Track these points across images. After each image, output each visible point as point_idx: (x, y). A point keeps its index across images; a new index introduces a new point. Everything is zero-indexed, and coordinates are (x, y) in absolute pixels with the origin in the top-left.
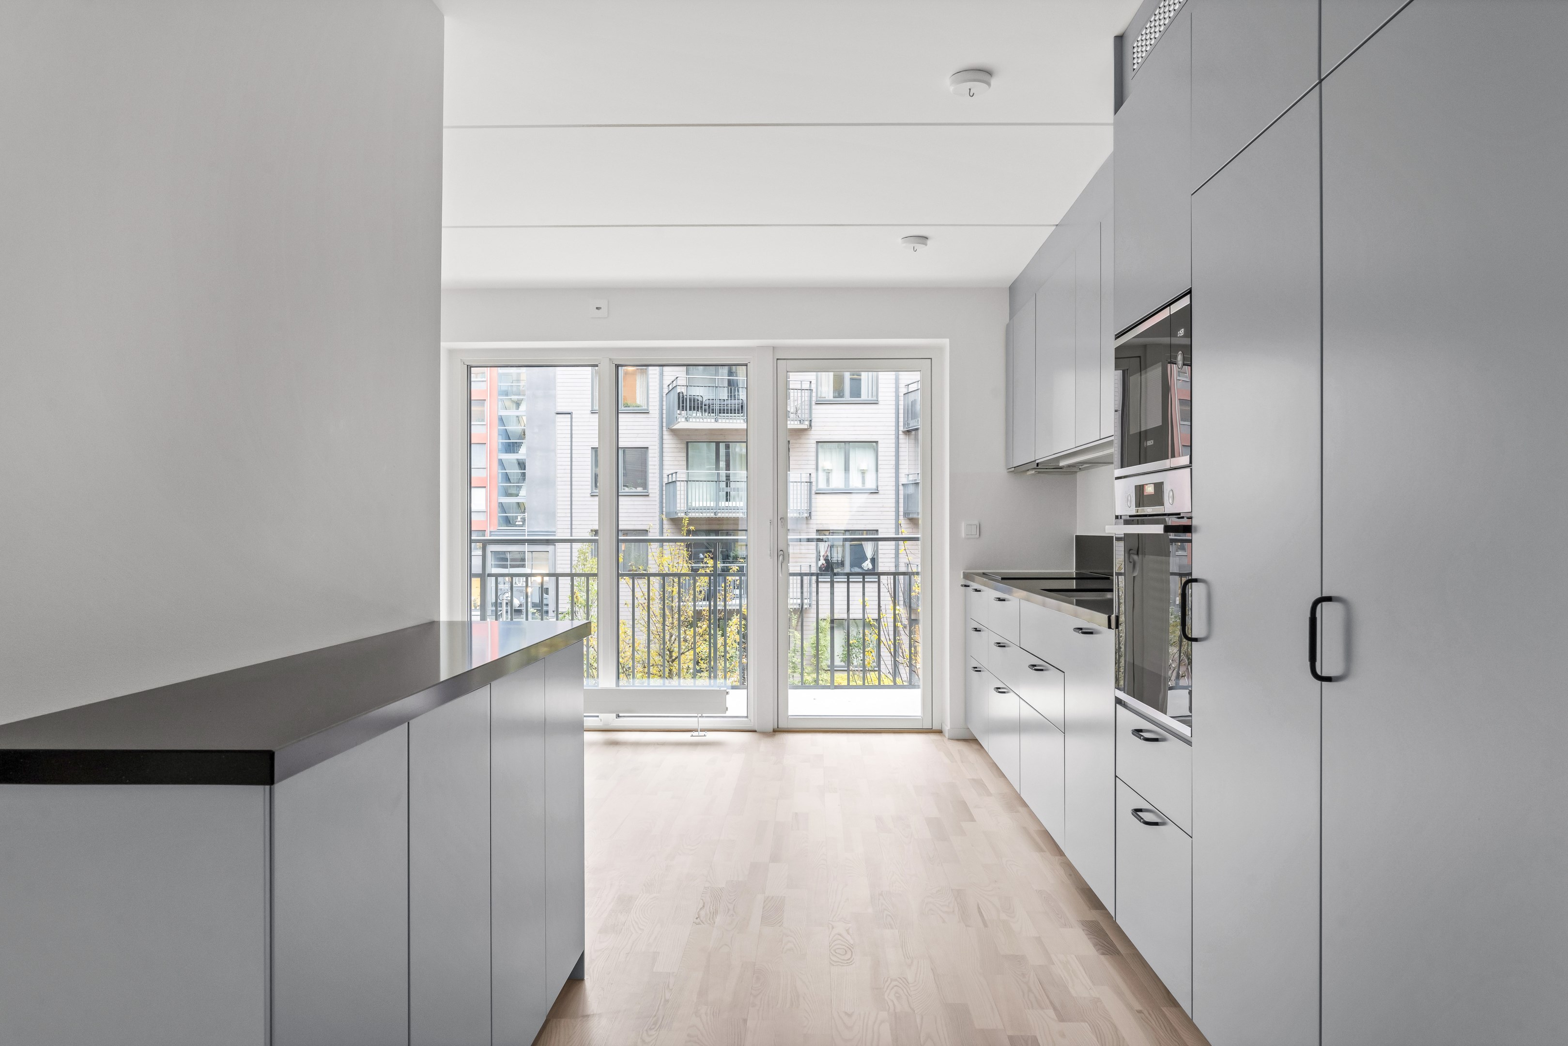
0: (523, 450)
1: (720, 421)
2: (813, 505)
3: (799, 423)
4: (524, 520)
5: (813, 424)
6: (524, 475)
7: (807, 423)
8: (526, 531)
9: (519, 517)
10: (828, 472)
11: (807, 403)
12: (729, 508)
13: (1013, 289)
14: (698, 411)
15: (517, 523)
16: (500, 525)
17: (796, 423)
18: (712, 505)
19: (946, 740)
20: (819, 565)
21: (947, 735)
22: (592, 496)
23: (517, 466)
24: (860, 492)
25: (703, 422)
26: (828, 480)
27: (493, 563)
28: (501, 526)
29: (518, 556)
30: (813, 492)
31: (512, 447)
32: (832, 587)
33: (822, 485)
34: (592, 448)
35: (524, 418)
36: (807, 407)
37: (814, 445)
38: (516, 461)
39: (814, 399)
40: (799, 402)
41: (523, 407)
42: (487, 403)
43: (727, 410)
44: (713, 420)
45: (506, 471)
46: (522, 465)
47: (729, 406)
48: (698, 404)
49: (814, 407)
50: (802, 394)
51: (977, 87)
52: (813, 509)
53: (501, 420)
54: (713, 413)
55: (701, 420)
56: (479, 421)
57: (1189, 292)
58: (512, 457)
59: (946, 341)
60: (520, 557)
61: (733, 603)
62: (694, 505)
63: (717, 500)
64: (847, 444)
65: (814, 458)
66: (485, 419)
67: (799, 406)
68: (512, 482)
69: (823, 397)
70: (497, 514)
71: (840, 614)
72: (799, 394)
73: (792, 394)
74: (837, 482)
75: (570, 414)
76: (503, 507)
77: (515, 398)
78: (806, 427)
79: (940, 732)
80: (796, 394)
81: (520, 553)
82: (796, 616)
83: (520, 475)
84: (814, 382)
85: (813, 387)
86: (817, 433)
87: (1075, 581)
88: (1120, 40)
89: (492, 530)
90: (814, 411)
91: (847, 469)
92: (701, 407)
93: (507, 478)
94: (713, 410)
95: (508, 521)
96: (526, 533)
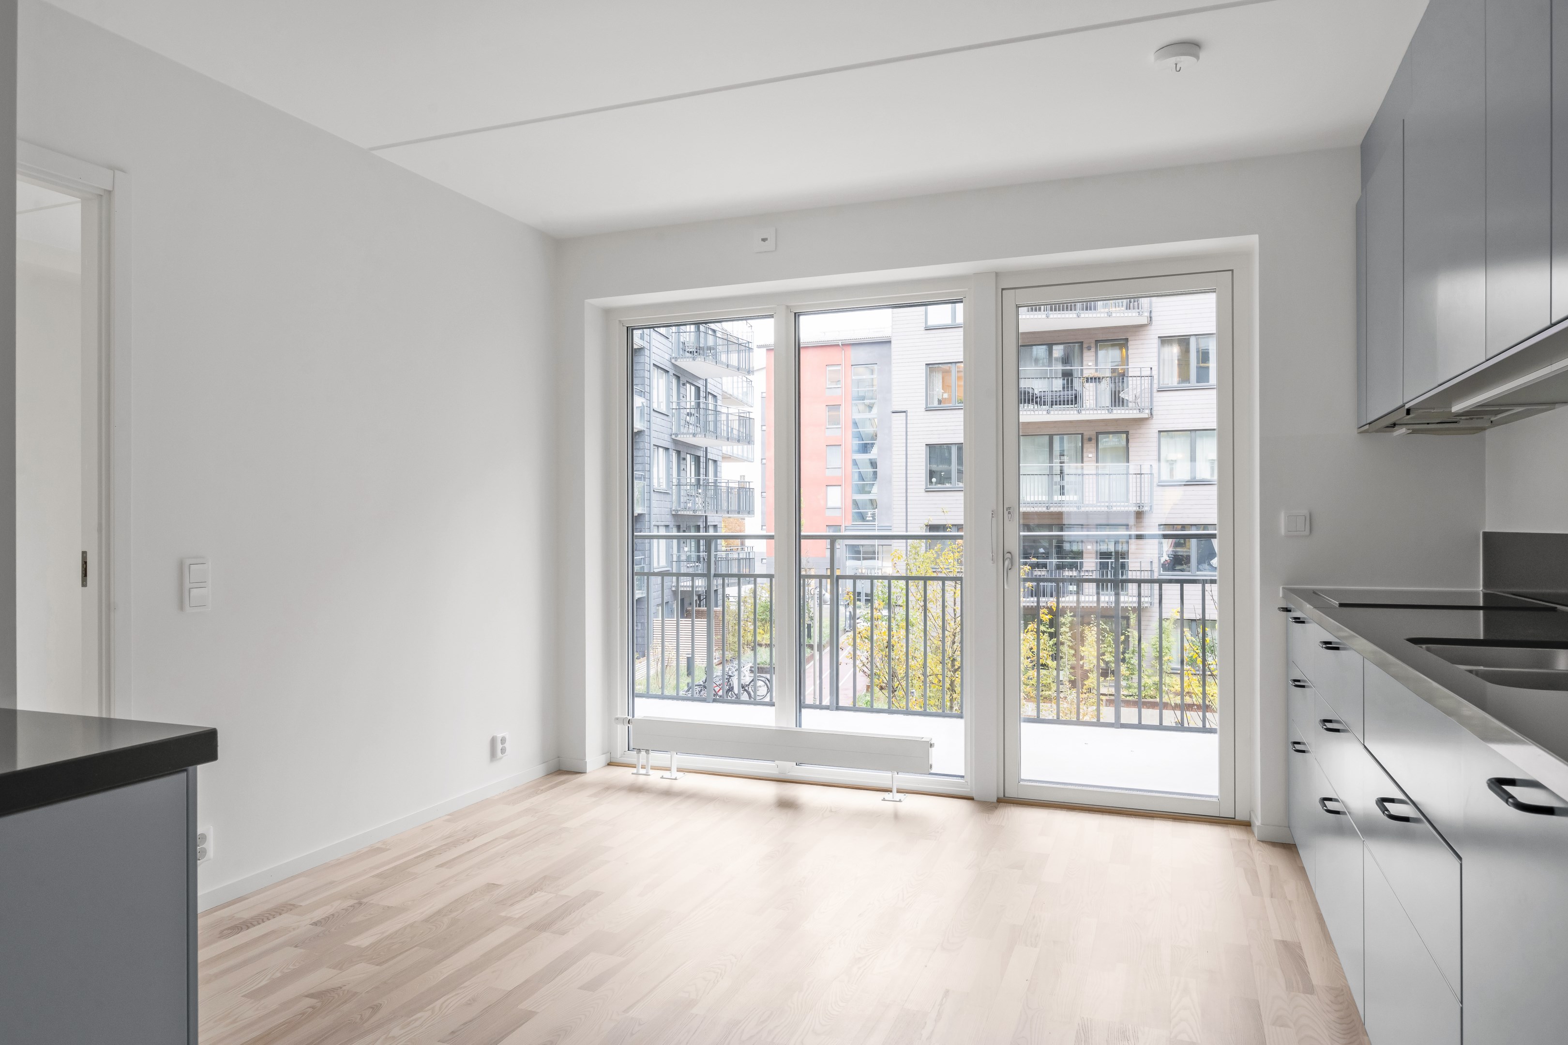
0: (875, 450)
1: (1052, 412)
2: (1155, 497)
3: (1138, 412)
4: (873, 515)
5: (1154, 413)
6: (875, 473)
7: (1147, 411)
8: (876, 526)
9: (869, 513)
10: (1172, 463)
11: (1146, 391)
12: (1062, 502)
13: (1367, 146)
14: (1029, 403)
15: (867, 519)
16: (854, 520)
17: (1135, 412)
18: (1044, 499)
19: (1253, 840)
20: (1162, 562)
21: (1256, 830)
22: (926, 491)
23: (869, 465)
25: (1035, 414)
26: (1172, 470)
27: (847, 556)
28: (857, 522)
29: (871, 549)
30: (1155, 485)
31: (865, 448)
33: (1165, 476)
34: (926, 445)
35: (876, 420)
36: (1147, 395)
37: (1156, 435)
38: (868, 461)
39: (1155, 386)
40: (1139, 390)
41: (875, 410)
42: (842, 408)
43: (1060, 401)
44: (1045, 412)
45: (859, 470)
46: (873, 464)
47: (1062, 397)
48: (1029, 396)
49: (1155, 394)
50: (1141, 382)
52: (1155, 502)
53: (855, 424)
54: (1044, 405)
55: (1032, 413)
56: (835, 425)
58: (866, 457)
59: (1254, 240)
60: (872, 550)
61: (1067, 600)
62: (1028, 499)
63: (1050, 494)
64: (1193, 433)
65: (1156, 449)
66: (841, 423)
67: (1138, 394)
68: (865, 480)
69: (1166, 384)
70: (851, 511)
72: (1139, 382)
73: (1130, 383)
74: (1182, 472)
75: (905, 412)
76: (855, 503)
77: (867, 402)
78: (1146, 416)
79: (1246, 825)
80: (1134, 382)
81: (872, 547)
82: (1135, 615)
83: (872, 473)
84: (1155, 369)
85: (1155, 373)
86: (1159, 422)
87: (1481, 612)
89: (847, 525)
90: (1155, 399)
91: (1193, 459)
92: (1033, 400)
93: (861, 477)
94: (1044, 402)
95: (862, 517)
96: (876, 528)
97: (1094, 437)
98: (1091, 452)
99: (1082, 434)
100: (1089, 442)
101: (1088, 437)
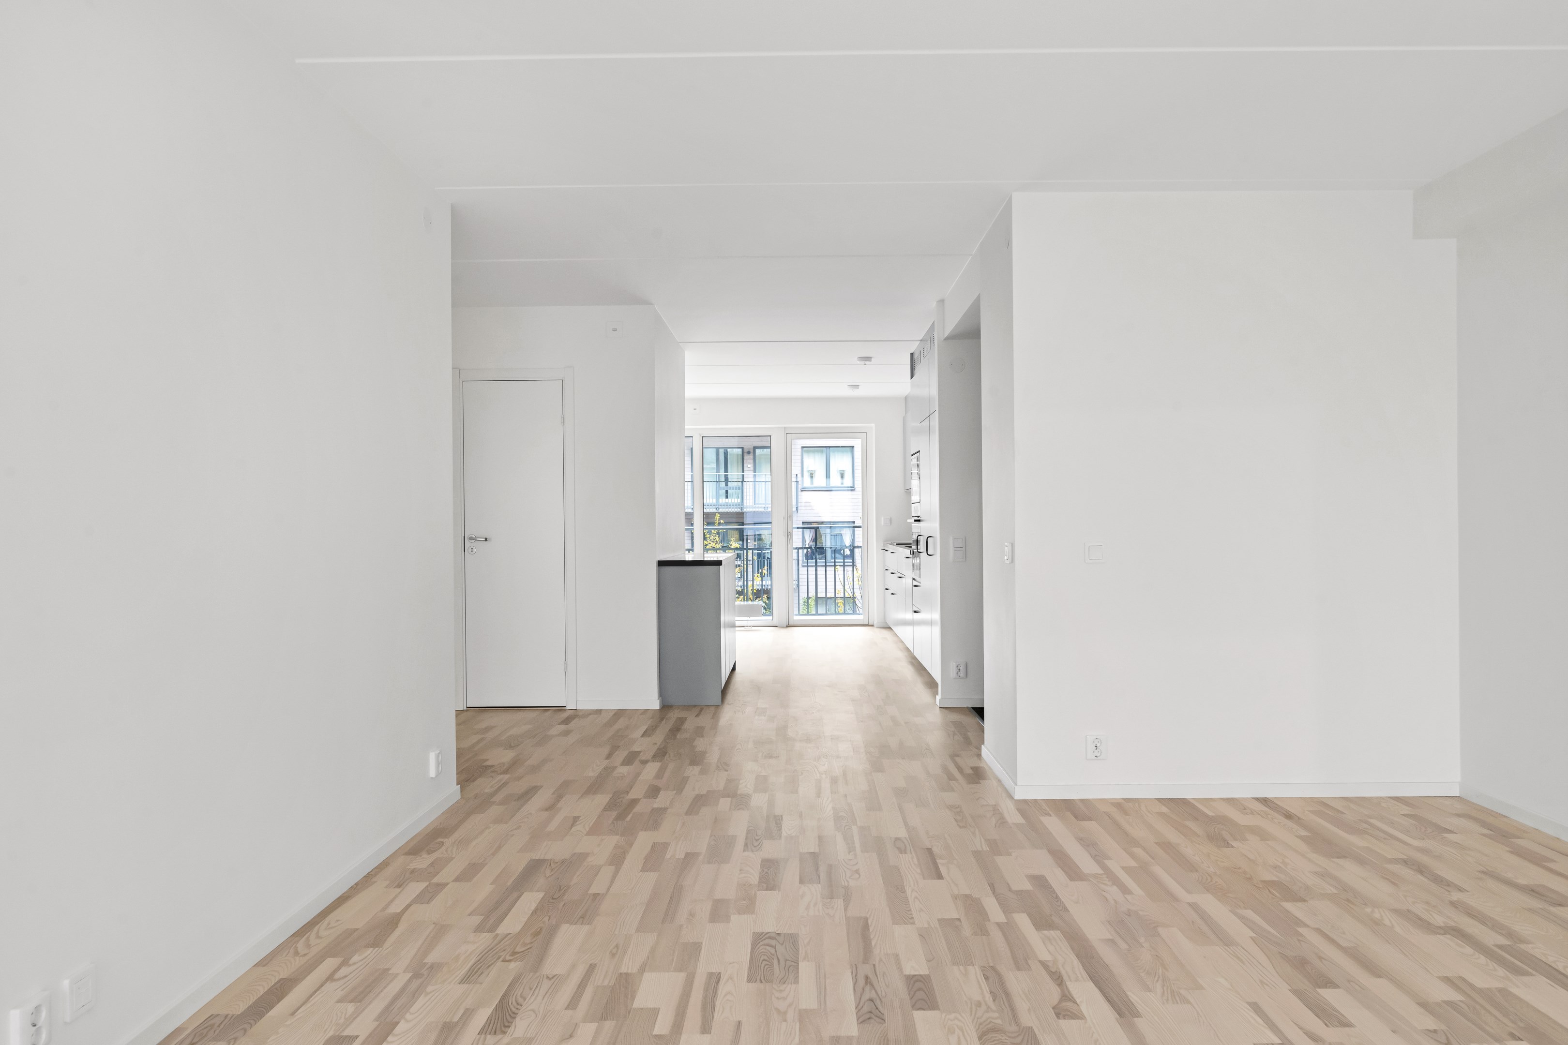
2: (799, 501)
10: (812, 473)
12: (728, 504)
13: (906, 398)
18: (713, 501)
19: (875, 628)
24: (838, 489)
26: (812, 480)
30: (799, 490)
32: (816, 570)
33: (807, 484)
37: (800, 450)
51: (867, 363)
52: (799, 504)
57: (919, 452)
59: (873, 425)
63: (718, 497)
64: (828, 449)
65: (800, 461)
71: (821, 594)
74: (820, 480)
79: (873, 626)
88: (912, 354)
91: (828, 470)
97: (752, 451)
98: (749, 463)
99: (743, 448)
100: (748, 455)
101: (747, 450)
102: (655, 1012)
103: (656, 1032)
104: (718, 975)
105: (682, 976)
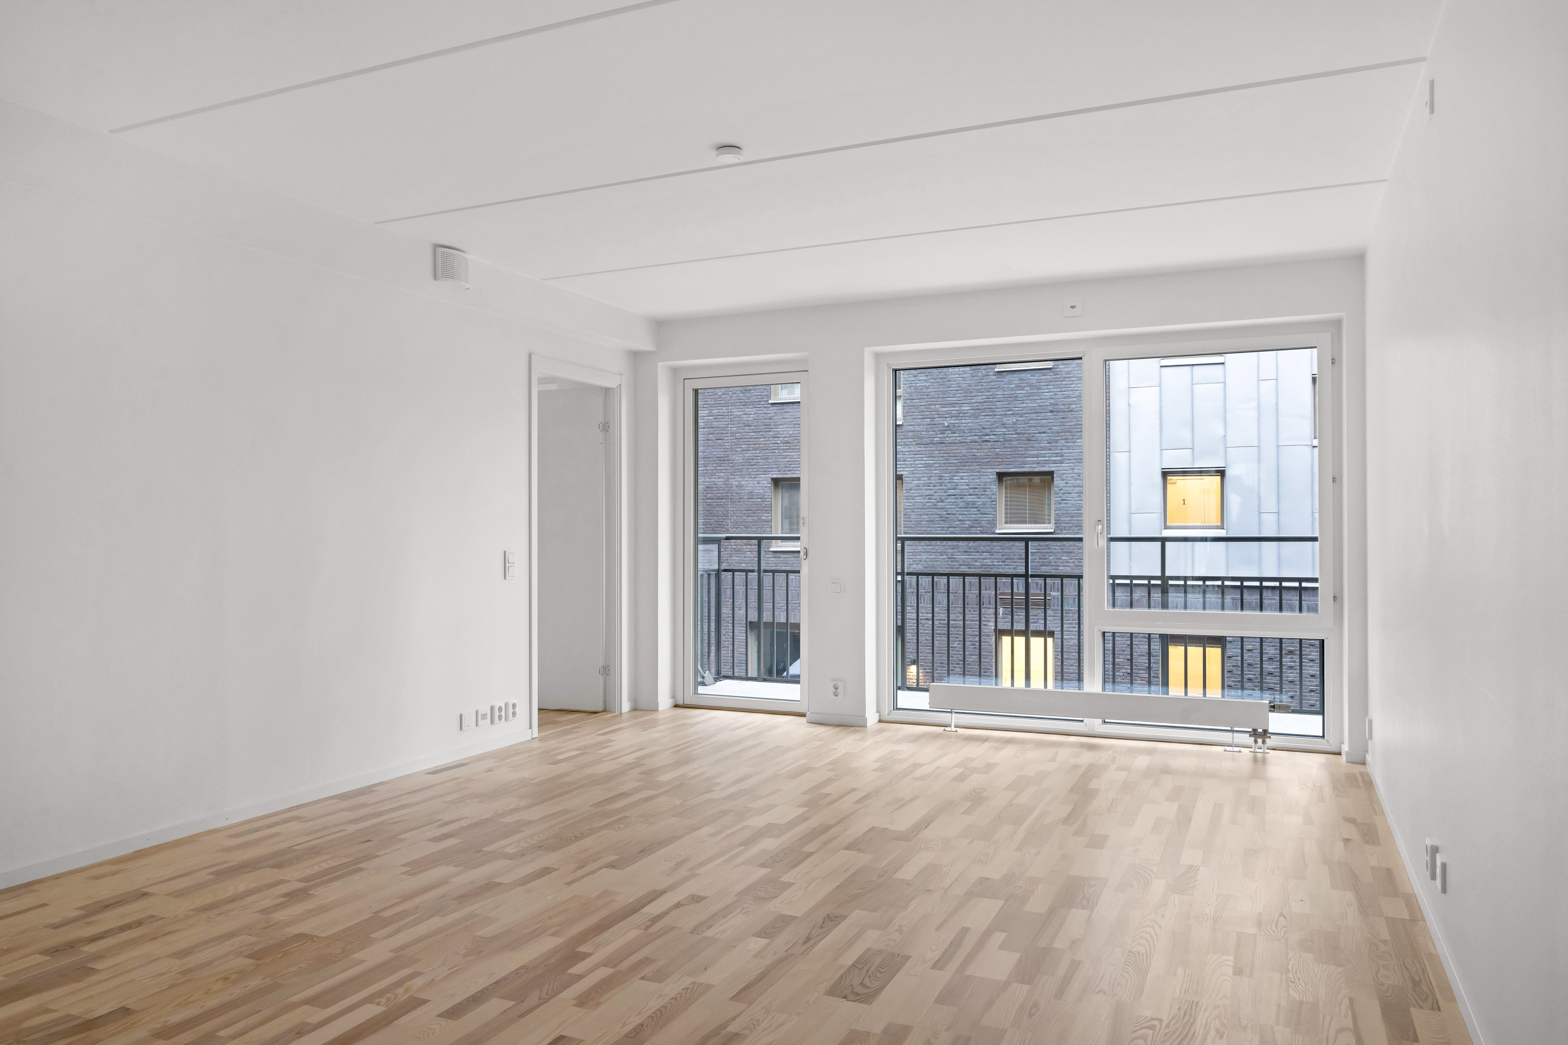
102: (1002, 947)
103: (1005, 934)
104: (934, 967)
105: (968, 972)
